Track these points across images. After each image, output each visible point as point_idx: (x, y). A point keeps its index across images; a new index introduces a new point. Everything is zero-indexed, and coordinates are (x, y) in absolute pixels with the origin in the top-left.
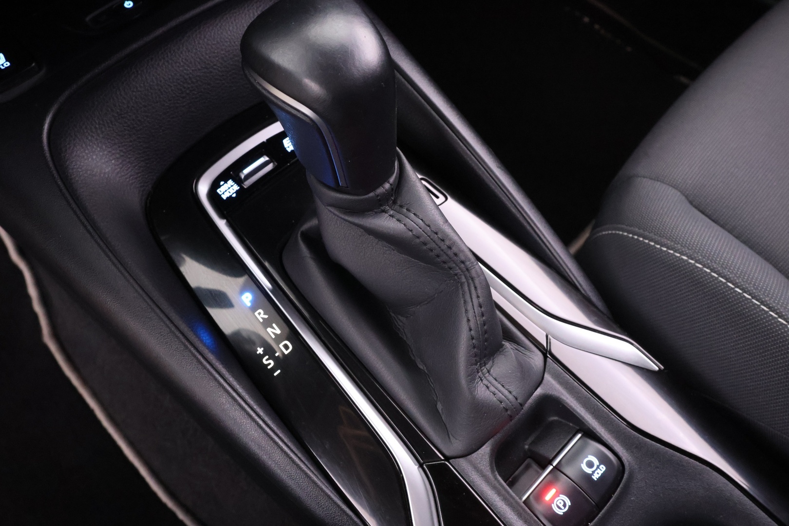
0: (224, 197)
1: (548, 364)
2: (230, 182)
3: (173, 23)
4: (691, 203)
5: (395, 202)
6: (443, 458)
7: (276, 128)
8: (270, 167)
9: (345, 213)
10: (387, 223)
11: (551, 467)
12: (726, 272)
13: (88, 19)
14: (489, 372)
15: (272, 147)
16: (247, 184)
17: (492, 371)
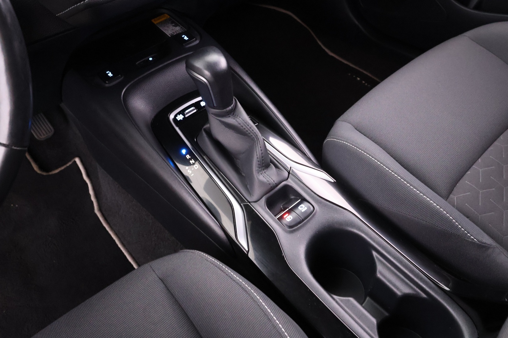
0: (178, 120)
1: (290, 175)
2: (181, 115)
3: (166, 63)
4: (356, 129)
5: (233, 114)
6: (247, 202)
7: (200, 98)
8: (195, 111)
9: (217, 117)
10: (230, 120)
11: (288, 209)
12: (357, 145)
13: (137, 63)
14: (265, 172)
15: (197, 105)
16: (186, 116)
17: (266, 173)
